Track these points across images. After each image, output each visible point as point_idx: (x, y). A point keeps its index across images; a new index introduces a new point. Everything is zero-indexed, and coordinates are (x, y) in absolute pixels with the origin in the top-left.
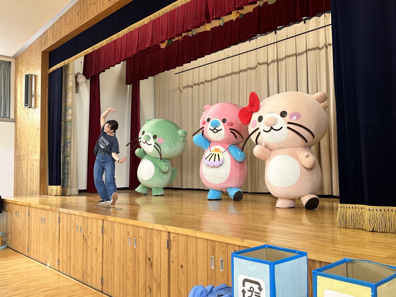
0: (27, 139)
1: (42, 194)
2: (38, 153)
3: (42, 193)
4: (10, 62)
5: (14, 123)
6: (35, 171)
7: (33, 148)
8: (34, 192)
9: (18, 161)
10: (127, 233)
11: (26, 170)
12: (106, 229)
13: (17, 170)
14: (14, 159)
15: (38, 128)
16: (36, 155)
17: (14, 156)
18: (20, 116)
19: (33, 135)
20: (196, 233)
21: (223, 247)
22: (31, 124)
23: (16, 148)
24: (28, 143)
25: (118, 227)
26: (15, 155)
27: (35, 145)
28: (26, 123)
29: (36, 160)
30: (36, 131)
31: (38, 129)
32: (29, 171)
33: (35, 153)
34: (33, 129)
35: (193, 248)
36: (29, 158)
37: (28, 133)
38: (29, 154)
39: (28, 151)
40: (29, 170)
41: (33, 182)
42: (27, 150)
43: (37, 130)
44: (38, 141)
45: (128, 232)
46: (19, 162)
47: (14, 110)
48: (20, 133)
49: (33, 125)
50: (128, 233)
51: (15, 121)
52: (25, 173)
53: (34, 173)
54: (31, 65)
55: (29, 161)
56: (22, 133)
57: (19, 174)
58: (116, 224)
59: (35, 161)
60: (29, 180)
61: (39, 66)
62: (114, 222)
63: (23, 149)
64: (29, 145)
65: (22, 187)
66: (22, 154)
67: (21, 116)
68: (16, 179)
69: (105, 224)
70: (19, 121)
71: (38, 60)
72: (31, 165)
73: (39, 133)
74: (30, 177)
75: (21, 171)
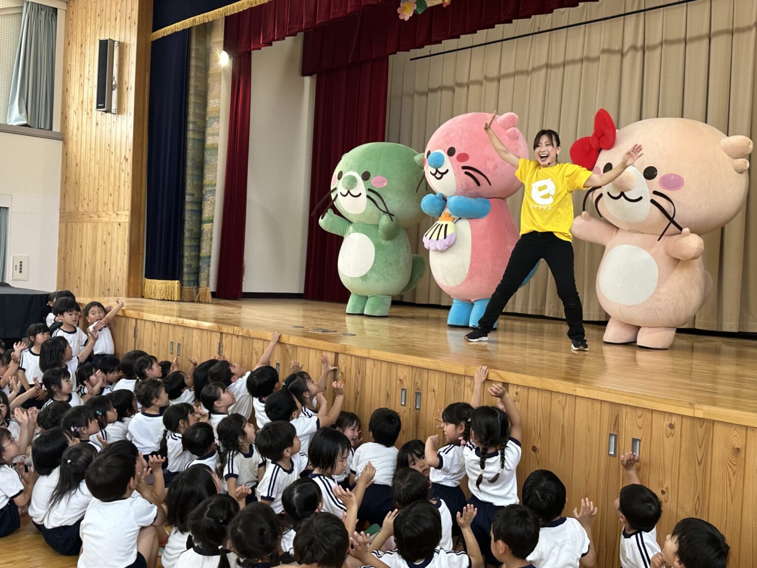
0: (95, 179)
1: (131, 296)
2: (124, 210)
3: (131, 293)
4: (55, 10)
5: (61, 142)
6: (115, 247)
7: (111, 199)
8: (112, 292)
9: (69, 224)
10: (398, 382)
11: (90, 243)
12: (343, 370)
13: (66, 242)
14: (58, 219)
15: (127, 157)
16: (119, 213)
17: (60, 213)
18: (78, 129)
19: (113, 171)
20: (576, 389)
21: (641, 416)
22: (108, 148)
23: (64, 195)
24: (97, 188)
25: (375, 369)
26: (63, 211)
27: (117, 193)
28: (93, 145)
29: (120, 224)
30: (121, 163)
31: (127, 160)
32: (100, 245)
33: (116, 209)
34: (113, 158)
35: (565, 415)
36: (101, 219)
37: (98, 166)
38: (100, 209)
39: (97, 204)
40: (99, 243)
41: (110, 270)
42: (95, 202)
43: (123, 160)
44: (124, 185)
45: (401, 378)
46: (72, 226)
47: (62, 113)
48: (77, 165)
49: (113, 149)
50: (400, 380)
51: (62, 137)
52: (87, 251)
53: (114, 251)
54: (110, 20)
55: (100, 226)
56: (82, 164)
57: (73, 250)
58: (369, 364)
59: (116, 226)
60: (98, 263)
61: (133, 23)
62: (366, 358)
63: (84, 199)
64: (101, 191)
65: (80, 278)
66: (80, 210)
67: (80, 129)
68: (63, 260)
69: (342, 361)
70: (75, 138)
71: (129, 10)
72: (105, 233)
73: (128, 167)
74: (101, 259)
75: (78, 245)
